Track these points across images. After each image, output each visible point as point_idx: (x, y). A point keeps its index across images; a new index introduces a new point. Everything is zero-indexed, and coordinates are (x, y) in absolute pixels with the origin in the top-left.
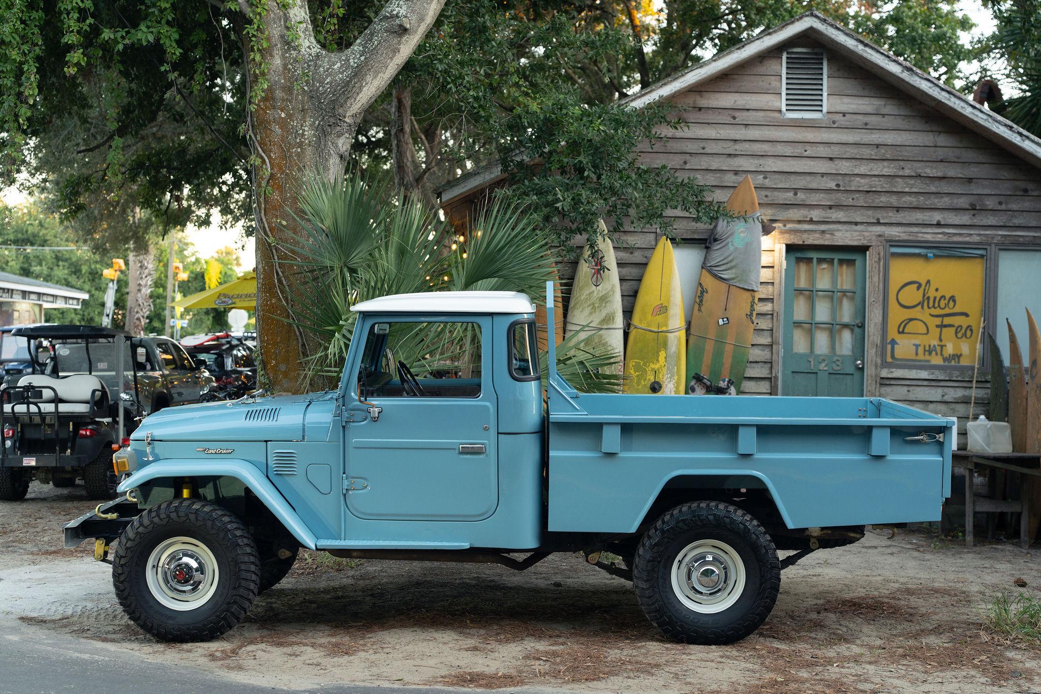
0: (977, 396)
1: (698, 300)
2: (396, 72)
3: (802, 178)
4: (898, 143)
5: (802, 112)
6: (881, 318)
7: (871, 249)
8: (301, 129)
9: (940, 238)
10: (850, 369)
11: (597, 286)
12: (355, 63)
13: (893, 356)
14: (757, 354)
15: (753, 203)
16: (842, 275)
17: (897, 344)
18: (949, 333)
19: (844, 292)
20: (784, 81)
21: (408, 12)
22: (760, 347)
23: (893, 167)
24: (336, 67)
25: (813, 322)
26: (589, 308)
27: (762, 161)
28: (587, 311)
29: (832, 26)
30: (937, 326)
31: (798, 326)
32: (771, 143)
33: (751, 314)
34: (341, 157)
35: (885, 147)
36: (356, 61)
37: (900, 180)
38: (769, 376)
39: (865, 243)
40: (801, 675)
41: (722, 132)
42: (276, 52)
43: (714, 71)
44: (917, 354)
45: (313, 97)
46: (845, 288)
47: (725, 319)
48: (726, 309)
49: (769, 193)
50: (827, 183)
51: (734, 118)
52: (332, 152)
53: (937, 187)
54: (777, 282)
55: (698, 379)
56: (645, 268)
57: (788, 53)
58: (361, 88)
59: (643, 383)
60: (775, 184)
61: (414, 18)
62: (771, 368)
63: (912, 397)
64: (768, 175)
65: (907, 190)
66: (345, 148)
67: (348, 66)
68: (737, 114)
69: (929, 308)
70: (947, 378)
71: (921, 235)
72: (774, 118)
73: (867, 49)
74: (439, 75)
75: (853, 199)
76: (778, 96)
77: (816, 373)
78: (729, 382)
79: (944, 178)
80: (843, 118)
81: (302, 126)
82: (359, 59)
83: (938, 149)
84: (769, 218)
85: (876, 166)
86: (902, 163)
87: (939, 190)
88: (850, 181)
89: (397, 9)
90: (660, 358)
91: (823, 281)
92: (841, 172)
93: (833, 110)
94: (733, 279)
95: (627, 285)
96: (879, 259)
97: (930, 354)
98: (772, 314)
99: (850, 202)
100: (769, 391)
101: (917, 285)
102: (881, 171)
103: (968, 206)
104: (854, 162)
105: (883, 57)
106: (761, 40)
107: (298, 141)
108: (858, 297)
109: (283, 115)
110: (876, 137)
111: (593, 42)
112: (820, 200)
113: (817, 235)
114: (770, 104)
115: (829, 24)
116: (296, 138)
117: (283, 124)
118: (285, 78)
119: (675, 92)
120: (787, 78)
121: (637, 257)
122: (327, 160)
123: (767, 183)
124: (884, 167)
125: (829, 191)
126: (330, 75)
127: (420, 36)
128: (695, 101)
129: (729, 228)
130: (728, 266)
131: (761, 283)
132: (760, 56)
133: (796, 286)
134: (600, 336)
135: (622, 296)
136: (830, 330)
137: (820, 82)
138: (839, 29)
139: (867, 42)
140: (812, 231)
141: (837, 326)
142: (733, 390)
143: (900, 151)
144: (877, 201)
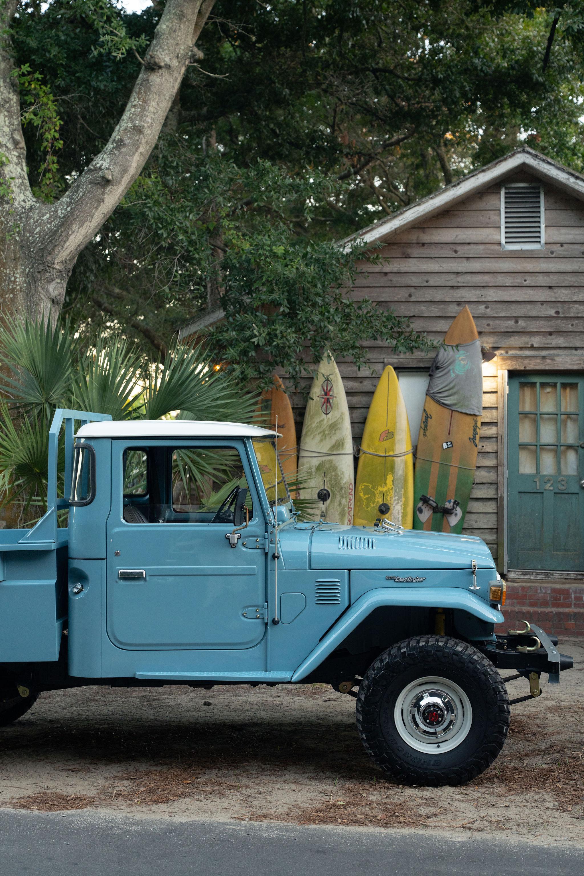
1: (423, 426)
2: (103, 221)
3: (522, 306)
5: (521, 244)
8: (13, 276)
10: (576, 489)
11: (327, 414)
12: (62, 213)
14: (483, 475)
15: (472, 332)
16: (566, 398)
19: (568, 415)
20: (503, 215)
21: (110, 165)
22: (486, 469)
24: (45, 218)
25: (538, 444)
26: (320, 435)
27: (483, 292)
28: (318, 438)
29: (543, 160)
31: (524, 448)
32: (492, 275)
33: (474, 438)
34: (53, 301)
36: (63, 211)
38: (495, 497)
40: (371, 798)
41: (444, 265)
43: (431, 209)
45: (23, 247)
46: (568, 410)
47: (449, 443)
48: (449, 434)
49: (491, 322)
50: (546, 310)
51: (456, 252)
52: (42, 296)
54: (500, 406)
55: (425, 500)
56: (373, 396)
57: (506, 188)
58: (67, 237)
59: (372, 505)
60: (497, 313)
61: (116, 170)
62: (497, 489)
64: (490, 305)
66: (56, 293)
67: (56, 217)
68: (458, 248)
72: (494, 250)
74: (152, 221)
75: (572, 325)
76: (498, 229)
77: (542, 493)
78: (454, 503)
80: (561, 248)
81: (14, 273)
82: (66, 210)
84: (491, 346)
88: (569, 308)
89: (101, 162)
90: (387, 482)
91: (548, 406)
92: (560, 300)
93: (551, 241)
94: (455, 404)
95: (357, 413)
98: (497, 437)
99: (570, 328)
100: (495, 511)
104: (573, 290)
106: (476, 177)
108: (580, 418)
111: (298, 186)
112: (540, 327)
113: (538, 361)
114: (490, 237)
115: (540, 159)
116: (9, 285)
119: (396, 230)
120: (506, 212)
121: (366, 386)
122: (38, 304)
123: (489, 312)
125: (550, 318)
126: (39, 225)
127: (125, 186)
128: (418, 237)
129: (450, 356)
130: (450, 392)
131: (484, 408)
132: (479, 193)
133: (521, 410)
134: (331, 461)
135: (351, 423)
136: (555, 451)
137: (538, 215)
138: (550, 164)
139: (577, 174)
140: (533, 357)
141: (562, 448)
142: (459, 511)
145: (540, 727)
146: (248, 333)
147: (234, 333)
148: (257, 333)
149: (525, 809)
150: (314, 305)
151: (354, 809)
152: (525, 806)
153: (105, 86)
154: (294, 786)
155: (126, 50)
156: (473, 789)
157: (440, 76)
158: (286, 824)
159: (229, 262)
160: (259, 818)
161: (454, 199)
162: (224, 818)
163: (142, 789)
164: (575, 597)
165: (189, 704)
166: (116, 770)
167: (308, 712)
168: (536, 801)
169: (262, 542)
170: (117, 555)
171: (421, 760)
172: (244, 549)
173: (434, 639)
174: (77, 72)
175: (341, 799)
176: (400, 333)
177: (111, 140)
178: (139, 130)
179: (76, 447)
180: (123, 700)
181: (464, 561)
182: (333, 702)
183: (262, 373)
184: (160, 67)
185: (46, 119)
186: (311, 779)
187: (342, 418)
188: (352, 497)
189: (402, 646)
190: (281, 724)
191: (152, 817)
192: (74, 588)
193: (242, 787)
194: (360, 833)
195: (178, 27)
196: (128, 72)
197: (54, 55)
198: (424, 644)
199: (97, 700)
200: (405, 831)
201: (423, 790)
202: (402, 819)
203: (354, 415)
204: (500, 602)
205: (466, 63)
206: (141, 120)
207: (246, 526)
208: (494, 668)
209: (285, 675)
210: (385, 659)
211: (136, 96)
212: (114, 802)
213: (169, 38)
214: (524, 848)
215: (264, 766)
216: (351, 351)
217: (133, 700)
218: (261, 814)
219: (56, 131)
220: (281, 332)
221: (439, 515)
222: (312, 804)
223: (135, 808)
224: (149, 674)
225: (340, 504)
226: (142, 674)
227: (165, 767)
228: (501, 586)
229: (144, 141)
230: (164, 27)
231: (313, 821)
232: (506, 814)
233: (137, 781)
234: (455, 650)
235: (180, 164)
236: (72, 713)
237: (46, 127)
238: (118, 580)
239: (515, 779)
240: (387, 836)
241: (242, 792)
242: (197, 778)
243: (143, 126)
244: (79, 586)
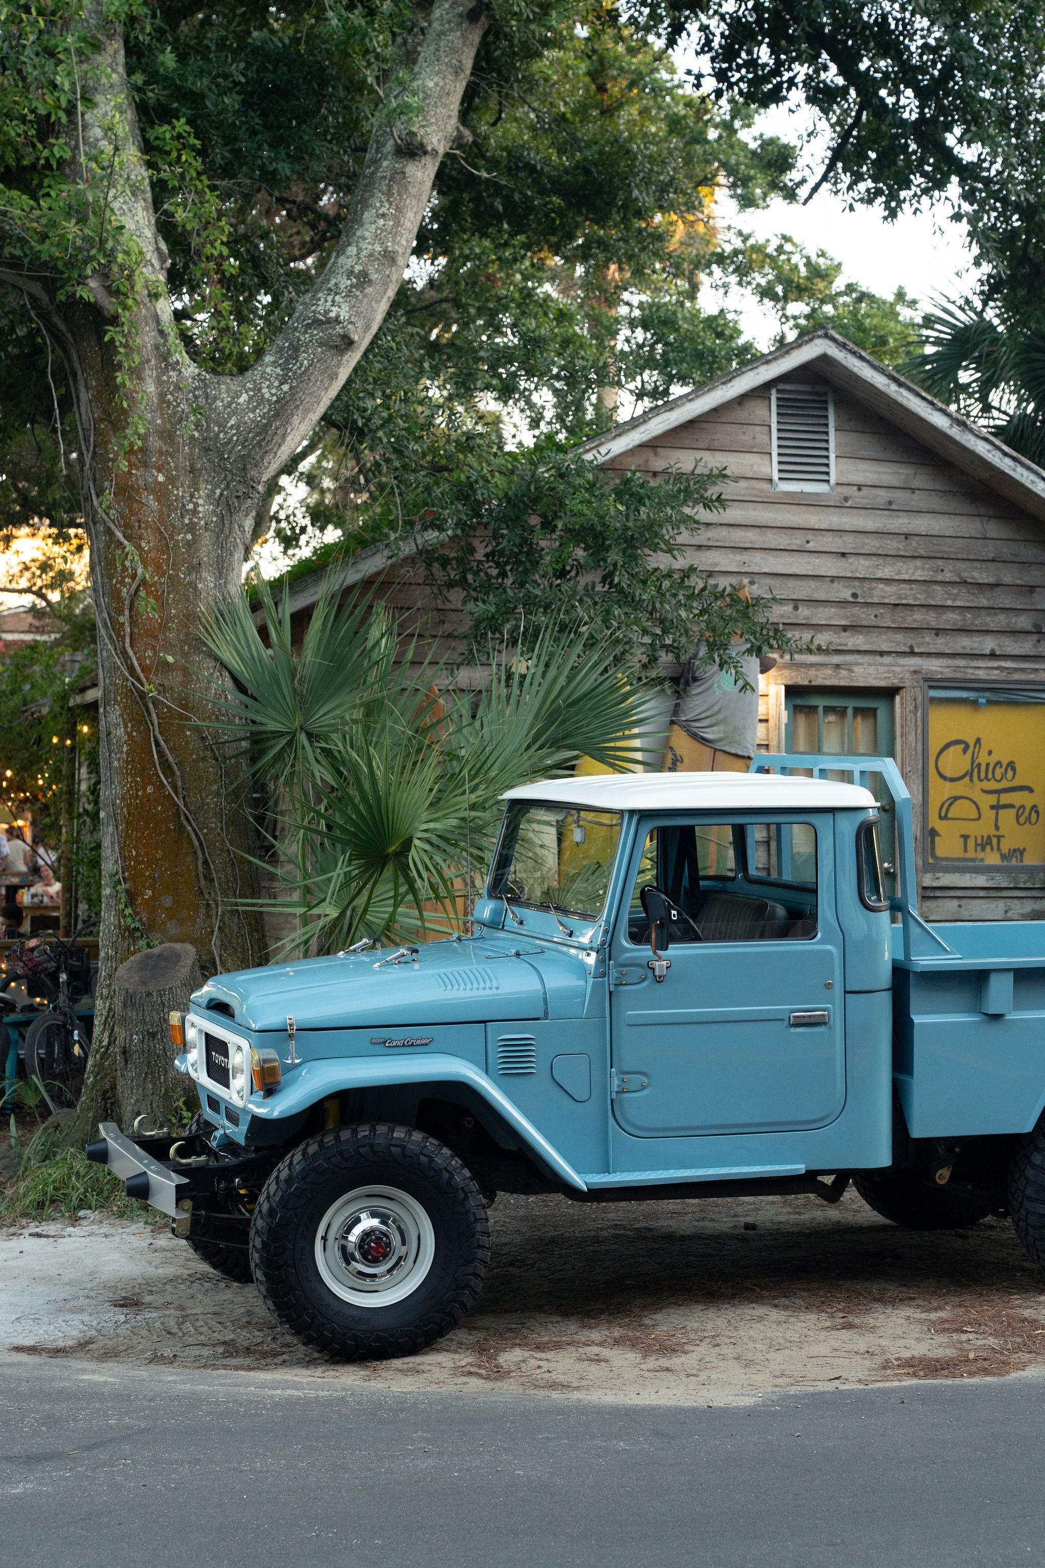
3: (803, 583)
4: (934, 533)
5: (801, 483)
6: (920, 798)
7: (901, 692)
8: (191, 501)
9: (996, 675)
12: (272, 394)
13: (934, 855)
17: (939, 835)
18: (1008, 816)
20: (775, 434)
21: (352, 315)
23: (928, 569)
24: (241, 400)
27: (745, 557)
29: (854, 353)
30: (992, 807)
32: (758, 530)
35: (917, 538)
36: (274, 391)
37: (938, 588)
39: (895, 682)
42: (148, 372)
44: (966, 851)
45: (209, 449)
50: (839, 591)
53: (988, 599)
54: (773, 743)
57: (778, 391)
58: (284, 436)
60: (767, 593)
61: (360, 324)
63: (964, 915)
64: (756, 578)
65: (949, 603)
67: (262, 401)
69: (981, 781)
70: (1012, 885)
71: (970, 671)
72: (761, 491)
73: (902, 390)
75: (876, 616)
76: (767, 457)
79: (997, 585)
80: (858, 493)
81: (192, 496)
82: (279, 388)
83: (988, 542)
85: (905, 567)
86: (940, 563)
87: (992, 603)
88: (870, 589)
89: (334, 309)
91: (830, 742)
92: (858, 575)
93: (844, 480)
94: (720, 740)
96: (916, 707)
97: (983, 849)
99: (872, 621)
101: (963, 746)
102: (913, 574)
103: (1029, 628)
104: (874, 561)
105: (924, 404)
106: (756, 371)
107: (187, 521)
109: (161, 478)
110: (902, 523)
112: (831, 618)
113: (829, 672)
114: (756, 468)
115: (851, 350)
116: (182, 516)
117: (161, 493)
118: (162, 417)
120: (779, 430)
123: (755, 590)
124: (917, 568)
125: (843, 603)
126: (234, 413)
128: (647, 461)
130: (714, 719)
133: (794, 749)
137: (824, 437)
138: (864, 359)
140: (821, 665)
143: (938, 545)
144: (909, 619)
178: (391, 258)
184: (425, 153)
195: (453, 88)
206: (394, 242)
211: (384, 199)
213: (439, 104)
219: (223, 242)
229: (395, 277)
243: (398, 253)
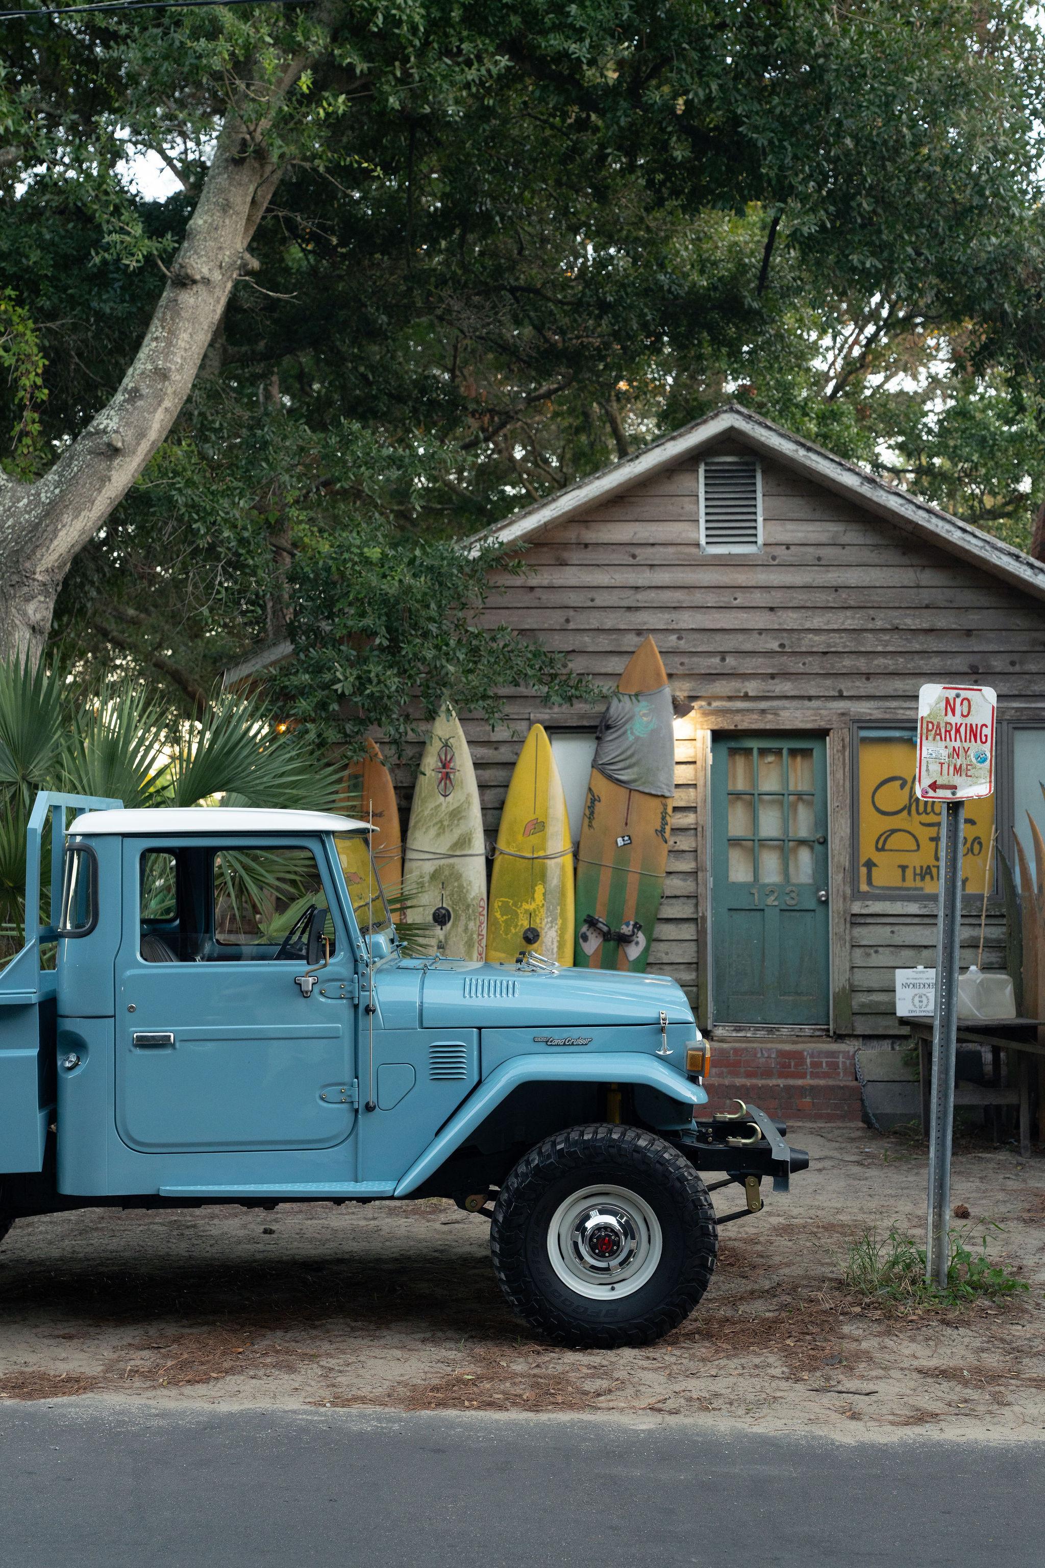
0: (989, 936)
1: (588, 813)
2: (110, 509)
3: (731, 637)
4: (864, 584)
5: (729, 545)
6: (848, 831)
7: (831, 734)
10: (811, 904)
11: (445, 796)
12: (47, 498)
13: (869, 882)
14: (676, 885)
15: (658, 675)
16: (795, 771)
17: (875, 865)
19: (800, 796)
20: (702, 503)
21: (120, 426)
22: (681, 876)
23: (860, 618)
24: (21, 504)
25: (756, 838)
26: (436, 828)
27: (674, 615)
28: (433, 832)
29: (760, 424)
30: (932, 839)
31: (735, 845)
32: (687, 590)
33: (663, 830)
34: (33, 628)
35: (847, 590)
36: (49, 495)
37: (869, 635)
38: (694, 916)
39: (823, 724)
40: (514, 1367)
41: (617, 576)
43: (597, 493)
44: (904, 880)
46: (800, 788)
47: (626, 838)
48: (626, 824)
49: (686, 660)
50: (766, 642)
51: (634, 556)
52: (17, 622)
53: (922, 644)
54: (700, 783)
55: (592, 922)
56: (513, 769)
57: (706, 464)
58: (55, 533)
59: (513, 931)
60: (694, 646)
61: (129, 434)
62: (697, 905)
63: (898, 940)
64: (684, 634)
65: (880, 649)
66: (39, 616)
67: (38, 503)
68: (638, 551)
69: (918, 813)
71: (901, 711)
72: (689, 555)
73: (811, 455)
74: (183, 510)
75: (804, 664)
76: (695, 524)
77: (763, 910)
78: (635, 926)
79: (932, 630)
80: (786, 552)
82: (53, 492)
83: (921, 590)
84: (686, 694)
85: (834, 618)
86: (871, 612)
87: (925, 647)
88: (799, 639)
89: (105, 422)
90: (536, 896)
91: (769, 782)
92: (785, 627)
93: (771, 540)
94: (634, 781)
95: (490, 794)
96: (844, 747)
97: (923, 879)
98: (696, 829)
99: (800, 668)
100: (695, 938)
101: (900, 782)
102: (843, 623)
103: (965, 669)
104: (804, 613)
105: (834, 465)
106: (662, 447)
108: (817, 799)
111: (401, 459)
112: (757, 668)
113: (755, 717)
114: (684, 535)
115: (755, 422)
119: (546, 524)
120: (706, 499)
121: (504, 754)
122: (10, 634)
123: (683, 645)
124: (847, 618)
125: (770, 653)
126: (12, 515)
127: (142, 457)
128: (579, 535)
129: (627, 709)
130: (627, 762)
131: (677, 786)
132: (667, 470)
133: (731, 788)
134: (452, 866)
135: (482, 809)
136: (782, 849)
137: (752, 503)
138: (770, 428)
139: (809, 444)
140: (748, 710)
141: (791, 844)
142: (641, 937)
143: (869, 595)
144: (838, 665)
145: (762, 1257)
146: (327, 677)
147: (307, 676)
148: (341, 677)
149: (741, 1379)
150: (426, 635)
151: (488, 1386)
152: (740, 1375)
153: (112, 308)
154: (398, 1353)
155: (144, 256)
156: (664, 1351)
157: (610, 298)
158: (387, 1410)
159: (299, 570)
160: (346, 1403)
161: (630, 479)
162: (293, 1404)
163: (170, 1363)
164: (812, 1063)
165: (242, 1233)
166: (130, 1335)
167: (420, 1241)
168: (756, 1366)
169: (349, 989)
170: (131, 1009)
171: (586, 1309)
172: (323, 1000)
173: (605, 1130)
174: (70, 288)
175: (468, 1370)
176: (554, 676)
177: (121, 388)
178: (162, 375)
179: (69, 849)
180: (141, 1228)
181: (647, 1013)
182: (456, 1225)
183: (349, 736)
184: (194, 282)
185: (22, 357)
186: (423, 1341)
187: (468, 802)
188: (484, 919)
189: (558, 1140)
190: (379, 1260)
191: (185, 1404)
192: (66, 1061)
193: (320, 1356)
194: (497, 1421)
195: (221, 223)
196: (147, 288)
197: (35, 263)
198: (590, 1136)
199: (102, 1229)
200: (565, 1417)
201: (591, 1354)
202: (560, 1399)
203: (486, 798)
204: (701, 1072)
205: (647, 280)
206: (165, 360)
207: (325, 966)
208: (693, 1171)
209: (385, 1187)
210: (533, 1160)
211: (158, 323)
212: (128, 1383)
213: (208, 238)
214: (740, 1436)
215: (353, 1324)
216: (480, 702)
217: (155, 1227)
218: (350, 1396)
219: (37, 374)
220: (377, 676)
221: (612, 943)
222: (425, 1380)
223: (159, 1392)
224: (180, 1188)
225: (466, 929)
226: (169, 1189)
227: (205, 1328)
228: (703, 1050)
229: (170, 391)
230: (200, 222)
231: (427, 1405)
232: (712, 1388)
233: (162, 1351)
234: (636, 1146)
235: (225, 425)
236: (64, 1249)
237: (23, 368)
238: (133, 1049)
239: (726, 1335)
240: (536, 1425)
241: (321, 1363)
242: (253, 1344)
243: (170, 369)
244: (73, 1058)
